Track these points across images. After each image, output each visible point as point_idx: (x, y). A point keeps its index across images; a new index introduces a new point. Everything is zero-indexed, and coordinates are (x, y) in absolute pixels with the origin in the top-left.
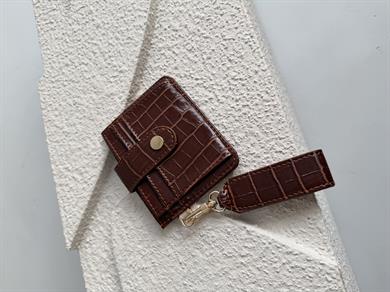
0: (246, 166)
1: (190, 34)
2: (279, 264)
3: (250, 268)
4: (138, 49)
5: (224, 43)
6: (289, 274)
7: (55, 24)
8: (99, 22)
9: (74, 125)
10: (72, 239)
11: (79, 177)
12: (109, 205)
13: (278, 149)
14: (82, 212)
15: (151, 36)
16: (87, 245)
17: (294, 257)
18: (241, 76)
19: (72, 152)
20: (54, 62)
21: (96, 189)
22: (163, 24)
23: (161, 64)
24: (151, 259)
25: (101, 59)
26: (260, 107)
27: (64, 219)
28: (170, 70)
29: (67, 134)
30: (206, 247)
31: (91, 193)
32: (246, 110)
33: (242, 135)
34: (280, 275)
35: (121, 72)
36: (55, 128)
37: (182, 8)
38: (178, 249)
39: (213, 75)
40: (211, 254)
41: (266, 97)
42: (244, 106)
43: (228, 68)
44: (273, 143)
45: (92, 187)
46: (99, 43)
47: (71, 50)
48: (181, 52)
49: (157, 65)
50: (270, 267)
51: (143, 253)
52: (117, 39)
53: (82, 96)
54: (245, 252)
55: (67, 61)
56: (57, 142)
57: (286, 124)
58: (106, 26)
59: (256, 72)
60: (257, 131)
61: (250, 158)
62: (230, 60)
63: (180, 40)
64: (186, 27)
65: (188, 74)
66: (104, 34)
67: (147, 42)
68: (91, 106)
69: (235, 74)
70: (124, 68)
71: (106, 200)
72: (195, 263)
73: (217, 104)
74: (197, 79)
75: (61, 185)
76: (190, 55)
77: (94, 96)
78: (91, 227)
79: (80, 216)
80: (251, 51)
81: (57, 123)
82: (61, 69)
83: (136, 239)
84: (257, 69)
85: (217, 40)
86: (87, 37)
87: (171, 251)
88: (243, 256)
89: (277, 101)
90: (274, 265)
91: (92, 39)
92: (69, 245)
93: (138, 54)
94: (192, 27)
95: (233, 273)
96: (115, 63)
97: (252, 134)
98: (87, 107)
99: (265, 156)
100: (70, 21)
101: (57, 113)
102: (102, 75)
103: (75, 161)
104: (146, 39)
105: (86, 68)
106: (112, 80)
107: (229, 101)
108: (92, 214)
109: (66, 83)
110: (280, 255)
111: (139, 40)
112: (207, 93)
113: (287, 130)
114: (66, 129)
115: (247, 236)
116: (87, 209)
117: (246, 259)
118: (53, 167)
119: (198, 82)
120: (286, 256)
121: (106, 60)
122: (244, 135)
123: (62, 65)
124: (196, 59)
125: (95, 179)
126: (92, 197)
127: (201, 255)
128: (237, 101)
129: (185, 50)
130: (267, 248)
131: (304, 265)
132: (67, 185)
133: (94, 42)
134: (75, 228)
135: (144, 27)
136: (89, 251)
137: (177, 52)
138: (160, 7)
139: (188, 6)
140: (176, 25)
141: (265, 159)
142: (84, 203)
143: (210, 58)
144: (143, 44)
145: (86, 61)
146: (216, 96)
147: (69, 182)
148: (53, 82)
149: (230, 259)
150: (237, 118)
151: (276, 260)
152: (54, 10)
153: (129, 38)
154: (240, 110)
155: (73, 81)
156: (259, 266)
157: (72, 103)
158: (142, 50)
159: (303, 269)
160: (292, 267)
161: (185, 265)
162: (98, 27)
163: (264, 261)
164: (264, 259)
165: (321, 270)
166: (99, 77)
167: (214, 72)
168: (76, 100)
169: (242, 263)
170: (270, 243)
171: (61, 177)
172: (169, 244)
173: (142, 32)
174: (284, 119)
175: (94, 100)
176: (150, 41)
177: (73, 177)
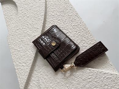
0: (83, 50)
1: (58, 16)
2: (102, 78)
3: (93, 82)
4: (42, 21)
5: (69, 17)
6: (106, 81)
7: (12, 19)
8: (28, 16)
9: (22, 47)
11: (25, 65)
12: (36, 73)
14: (27, 77)
17: (107, 75)
18: (76, 25)
19: (21, 57)
20: (13, 29)
21: (31, 68)
22: (49, 14)
25: (30, 26)
26: (84, 32)
27: (19, 82)
30: (76, 79)
32: (79, 34)
34: (103, 82)
35: (37, 29)
36: (14, 50)
37: (54, 9)
38: (66, 82)
39: (67, 26)
40: (78, 81)
41: (85, 29)
42: (79, 33)
43: (72, 23)
44: (90, 42)
45: (30, 67)
46: (29, 21)
47: (19, 25)
49: (48, 26)
50: (99, 80)
51: (53, 87)
52: (35, 19)
53: (24, 38)
54: (90, 77)
55: (18, 28)
56: (15, 54)
58: (31, 17)
59: (81, 23)
60: (84, 39)
61: (84, 47)
62: (72, 21)
63: (55, 18)
64: (56, 14)
66: (30, 19)
69: (74, 24)
70: (38, 27)
71: (35, 72)
72: (73, 85)
73: (70, 33)
74: (62, 28)
75: (17, 69)
76: (59, 22)
77: (29, 37)
78: (30, 83)
79: (26, 79)
80: (78, 18)
82: (16, 31)
83: (49, 82)
84: (80, 22)
85: (67, 16)
86: (24, 21)
88: (89, 79)
90: (101, 79)
91: (26, 21)
94: (58, 14)
95: (87, 85)
96: (35, 26)
97: (83, 40)
98: (26, 41)
99: (89, 46)
100: (18, 17)
101: (15, 45)
103: (23, 59)
105: (25, 30)
106: (34, 31)
107: (74, 32)
109: (18, 35)
110: (102, 75)
114: (19, 49)
115: (89, 71)
117: (91, 79)
118: (14, 63)
120: (104, 75)
122: (80, 41)
123: (16, 30)
124: (61, 22)
125: (31, 64)
127: (75, 82)
128: (76, 32)
129: (57, 21)
130: (97, 74)
131: (110, 77)
134: (24, 84)
135: (44, 15)
137: (55, 21)
138: (47, 10)
139: (56, 9)
140: (53, 14)
142: (27, 74)
143: (65, 21)
144: (44, 20)
145: (25, 27)
146: (69, 31)
147: (21, 67)
148: (13, 35)
149: (85, 81)
150: (77, 36)
151: (101, 77)
152: (12, 15)
153: (39, 19)
154: (78, 34)
155: (20, 34)
156: (96, 81)
157: (20, 41)
158: (44, 22)
159: (111, 78)
160: (107, 78)
161: (69, 87)
162: (28, 17)
163: (97, 79)
164: (97, 78)
165: (116, 77)
166: (30, 31)
167: (67, 25)
168: (22, 39)
169: (90, 81)
170: (97, 72)
171: (17, 66)
172: (62, 81)
173: (43, 17)
174: (92, 34)
175: (28, 39)
176: (45, 19)
177: (23, 65)
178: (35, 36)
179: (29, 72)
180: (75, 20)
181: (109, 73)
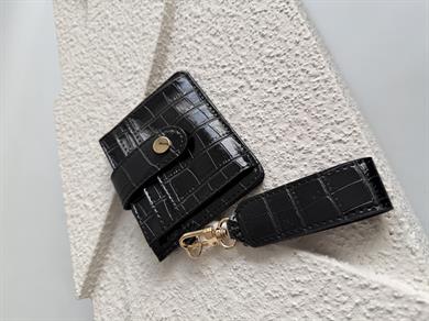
1: (214, 16)
2: (349, 306)
3: (307, 313)
4: (154, 44)
5: (255, 17)
7: (75, 41)
8: (115, 24)
10: (82, 283)
11: (90, 205)
13: (336, 137)
14: (94, 247)
15: (170, 28)
16: (101, 292)
17: (372, 293)
18: (279, 51)
19: (85, 175)
22: (183, 13)
23: (182, 58)
24: (171, 306)
25: (116, 63)
26: (306, 85)
27: (74, 259)
28: (192, 62)
29: (79, 155)
30: (242, 285)
31: (103, 223)
32: (288, 92)
33: (283, 127)
35: (136, 73)
36: (68, 151)
38: (205, 289)
39: (243, 57)
40: (249, 295)
41: (313, 71)
42: (284, 88)
43: (261, 46)
44: (328, 130)
46: (114, 46)
47: (86, 61)
48: (204, 40)
49: (177, 60)
50: (335, 310)
51: (162, 298)
52: (132, 37)
53: (96, 108)
54: (297, 288)
55: (82, 73)
56: (70, 165)
57: (344, 102)
58: (122, 27)
59: (298, 43)
60: (304, 117)
61: (298, 155)
62: (263, 36)
63: (203, 26)
65: (213, 62)
66: (119, 36)
67: (165, 36)
68: (105, 118)
69: (270, 50)
70: (140, 67)
71: (122, 233)
72: (229, 308)
73: (249, 91)
74: (224, 67)
75: (72, 217)
76: (215, 41)
77: (108, 106)
78: (105, 268)
79: (91, 253)
80: (288, 19)
81: (70, 144)
82: (76, 83)
84: (297, 39)
85: (245, 16)
86: (102, 43)
87: (196, 294)
88: (294, 296)
89: (328, 73)
90: (343, 308)
91: (108, 44)
92: (79, 291)
93: (154, 49)
96: (129, 65)
97: (298, 122)
98: (101, 120)
99: (319, 150)
100: (87, 31)
101: (71, 132)
102: (117, 81)
103: (87, 185)
104: (163, 31)
105: (101, 77)
106: (126, 84)
107: (265, 85)
108: (106, 250)
109: (80, 98)
110: (350, 291)
111: (155, 33)
112: (237, 81)
113: (346, 109)
114: (79, 150)
115: (297, 265)
116: (99, 244)
117: (299, 299)
118: (65, 195)
119: (226, 69)
120: (361, 292)
121: (120, 64)
122: (287, 125)
123: (77, 79)
124: (222, 43)
126: (105, 227)
127: (236, 298)
128: (275, 83)
129: (209, 36)
130: (330, 280)
131: (390, 306)
132: (78, 216)
133: (110, 46)
134: (86, 270)
135: (161, 18)
136: (103, 299)
137: (199, 39)
140: (198, 11)
141: (319, 153)
143: (237, 39)
144: (160, 38)
145: (101, 69)
146: (249, 82)
147: (81, 212)
148: (68, 99)
149: (276, 301)
150: (276, 105)
151: (345, 298)
152: (75, 26)
153: (145, 34)
154: (279, 94)
155: (88, 94)
156: (319, 310)
157: (85, 119)
158: (159, 44)
159: (390, 312)
160: (371, 310)
161: (215, 312)
162: (113, 30)
163: (326, 302)
164: (326, 298)
165: (420, 313)
166: (113, 85)
167: (244, 54)
168: (90, 114)
169: (294, 306)
170: (333, 273)
171: (72, 207)
172: (194, 284)
173: (158, 24)
174: (341, 96)
175: (107, 111)
176: (168, 34)
177: (85, 205)
178: (126, 100)
179: (100, 230)
180: (277, 29)
181: (384, 287)
